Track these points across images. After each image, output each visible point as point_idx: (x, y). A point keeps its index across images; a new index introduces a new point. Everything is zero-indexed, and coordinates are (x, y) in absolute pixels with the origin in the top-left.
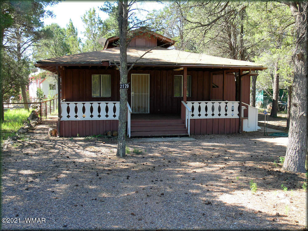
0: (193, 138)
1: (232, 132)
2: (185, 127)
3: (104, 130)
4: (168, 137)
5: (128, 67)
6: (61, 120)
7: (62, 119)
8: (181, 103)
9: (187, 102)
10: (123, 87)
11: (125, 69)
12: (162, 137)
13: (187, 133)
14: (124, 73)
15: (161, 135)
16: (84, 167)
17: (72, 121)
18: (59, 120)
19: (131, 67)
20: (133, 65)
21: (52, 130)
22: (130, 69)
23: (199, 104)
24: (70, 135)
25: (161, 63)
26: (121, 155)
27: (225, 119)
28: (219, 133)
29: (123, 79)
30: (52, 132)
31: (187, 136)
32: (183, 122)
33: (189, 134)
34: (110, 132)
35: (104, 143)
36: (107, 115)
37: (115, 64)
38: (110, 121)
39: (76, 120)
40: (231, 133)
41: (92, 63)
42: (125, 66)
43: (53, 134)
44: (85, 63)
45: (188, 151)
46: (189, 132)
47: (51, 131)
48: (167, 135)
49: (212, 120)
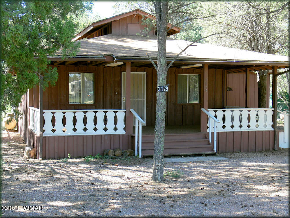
0: (223, 157)
1: (266, 149)
2: (209, 144)
3: (103, 149)
4: (190, 156)
5: (168, 64)
6: (44, 136)
7: (45, 134)
8: (201, 111)
9: (208, 110)
10: (162, 91)
11: (164, 67)
12: (183, 157)
13: (213, 150)
14: (164, 71)
15: (181, 154)
16: (131, 195)
17: (59, 137)
18: (41, 135)
19: (171, 65)
20: (173, 61)
21: (30, 149)
22: (169, 66)
23: (223, 113)
24: (56, 156)
25: (180, 59)
26: (159, 179)
27: (256, 131)
28: (249, 150)
29: (162, 80)
30: (30, 153)
31: (214, 155)
32: (206, 136)
33: (216, 152)
34: (112, 151)
35: (117, 164)
36: (105, 127)
37: (150, 59)
38: (110, 136)
39: (64, 135)
40: (264, 150)
41: (92, 57)
42: (165, 62)
43: (32, 155)
44: (82, 57)
45: (235, 172)
46: (215, 149)
47: (29, 151)
48: (189, 153)
49: (240, 133)
